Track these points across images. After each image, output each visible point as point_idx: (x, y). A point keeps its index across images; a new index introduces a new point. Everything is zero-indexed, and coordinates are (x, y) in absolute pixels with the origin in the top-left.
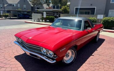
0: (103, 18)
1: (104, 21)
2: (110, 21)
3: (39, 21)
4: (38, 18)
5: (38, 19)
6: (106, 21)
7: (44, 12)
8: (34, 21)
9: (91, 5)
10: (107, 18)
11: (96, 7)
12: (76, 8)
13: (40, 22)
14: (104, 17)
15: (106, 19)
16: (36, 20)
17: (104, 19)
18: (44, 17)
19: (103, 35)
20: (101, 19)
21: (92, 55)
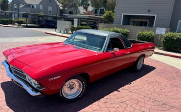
1: (166, 39)
2: (175, 39)
3: (67, 33)
4: (66, 27)
5: (66, 29)
6: (169, 38)
7: (75, 20)
8: (60, 32)
9: (149, 11)
10: (171, 34)
11: (156, 15)
12: (124, 15)
13: (69, 34)
14: (166, 32)
15: (169, 35)
16: (62, 31)
17: (167, 34)
18: (75, 26)
19: (158, 61)
20: (162, 35)
21: (119, 90)
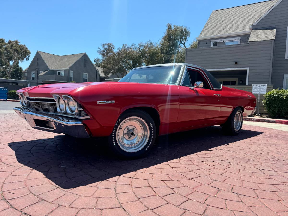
0: (267, 92)
1: (269, 99)
2: (285, 97)
6: (274, 97)
9: (236, 63)
10: (275, 92)
11: (247, 69)
14: (268, 90)
15: (273, 93)
17: (269, 93)
21: (209, 150)
